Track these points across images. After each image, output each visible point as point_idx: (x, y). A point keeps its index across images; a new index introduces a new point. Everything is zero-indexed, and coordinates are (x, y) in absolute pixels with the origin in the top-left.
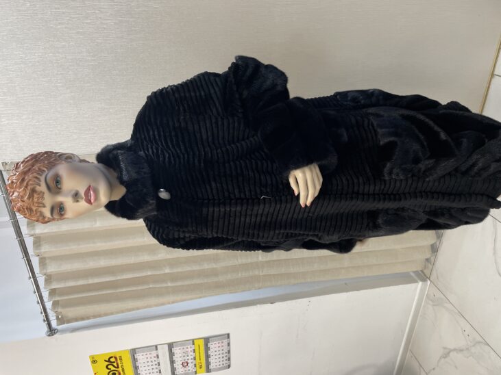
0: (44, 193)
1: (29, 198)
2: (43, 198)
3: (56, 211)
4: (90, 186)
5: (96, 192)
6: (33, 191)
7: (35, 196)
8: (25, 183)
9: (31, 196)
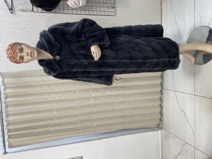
0: (18, 52)
1: (13, 53)
2: (17, 53)
3: (21, 59)
4: (32, 52)
5: (34, 54)
6: (15, 51)
7: (15, 53)
8: (12, 49)
9: (14, 53)
